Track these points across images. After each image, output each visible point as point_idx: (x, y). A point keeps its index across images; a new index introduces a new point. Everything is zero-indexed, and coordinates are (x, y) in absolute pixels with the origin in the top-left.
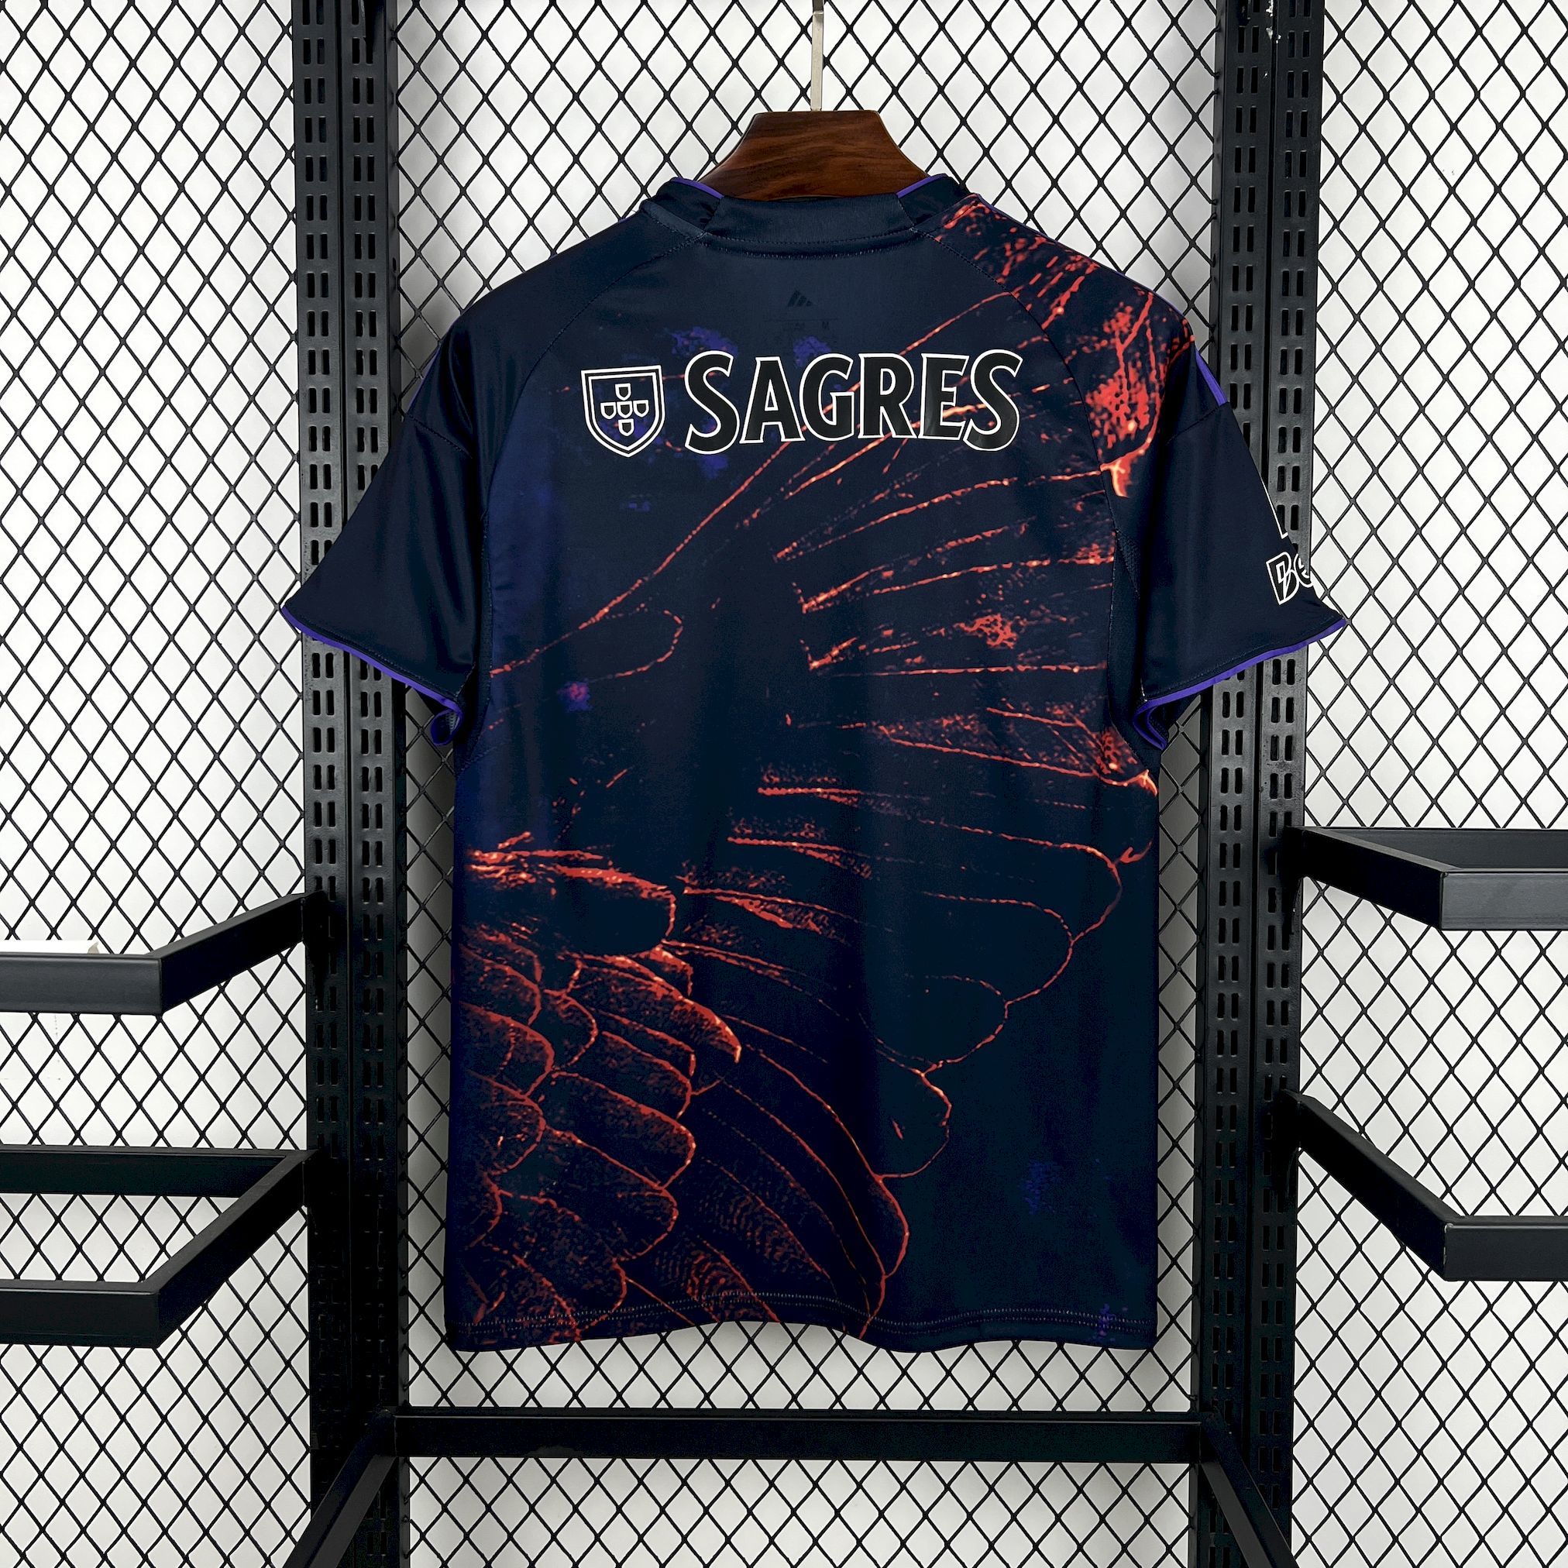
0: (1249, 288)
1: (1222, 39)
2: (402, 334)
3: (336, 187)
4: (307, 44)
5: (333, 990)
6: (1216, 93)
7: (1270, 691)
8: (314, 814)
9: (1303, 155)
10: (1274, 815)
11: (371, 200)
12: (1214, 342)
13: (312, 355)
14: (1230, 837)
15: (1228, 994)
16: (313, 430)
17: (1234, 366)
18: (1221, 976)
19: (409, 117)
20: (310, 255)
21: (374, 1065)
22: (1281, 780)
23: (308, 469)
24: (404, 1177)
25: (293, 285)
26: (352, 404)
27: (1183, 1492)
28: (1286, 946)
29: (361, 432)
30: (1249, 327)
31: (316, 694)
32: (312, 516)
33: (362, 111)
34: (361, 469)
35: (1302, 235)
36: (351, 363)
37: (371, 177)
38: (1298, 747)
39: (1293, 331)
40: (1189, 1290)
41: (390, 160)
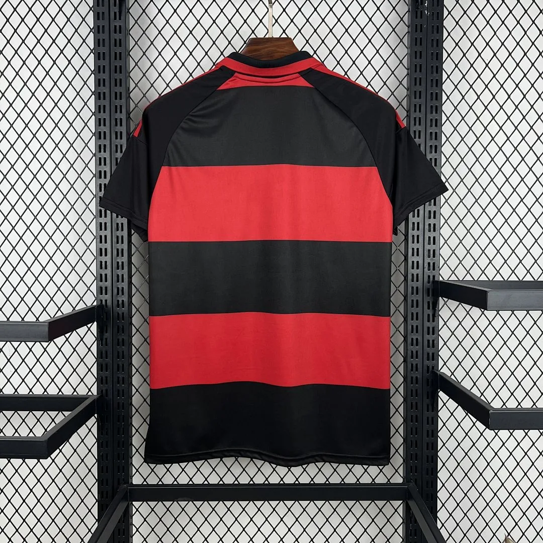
0: (420, 98)
1: (410, 13)
2: (131, 113)
4: (98, 13)
5: (106, 339)
6: (408, 32)
7: (427, 234)
8: (100, 278)
9: (437, 53)
10: (429, 276)
12: (408, 116)
14: (415, 284)
15: (415, 338)
16: (100, 145)
17: (415, 125)
18: (412, 332)
19: (133, 39)
20: (99, 86)
21: (121, 365)
22: (431, 264)
23: (98, 159)
24: (131, 404)
26: (114, 136)
27: (400, 510)
28: (433, 321)
29: (117, 146)
30: (420, 111)
31: (101, 236)
32: (99, 175)
34: (117, 159)
35: (437, 80)
36: (113, 122)
38: (437, 253)
39: (434, 112)
40: (402, 440)
41: (127, 53)
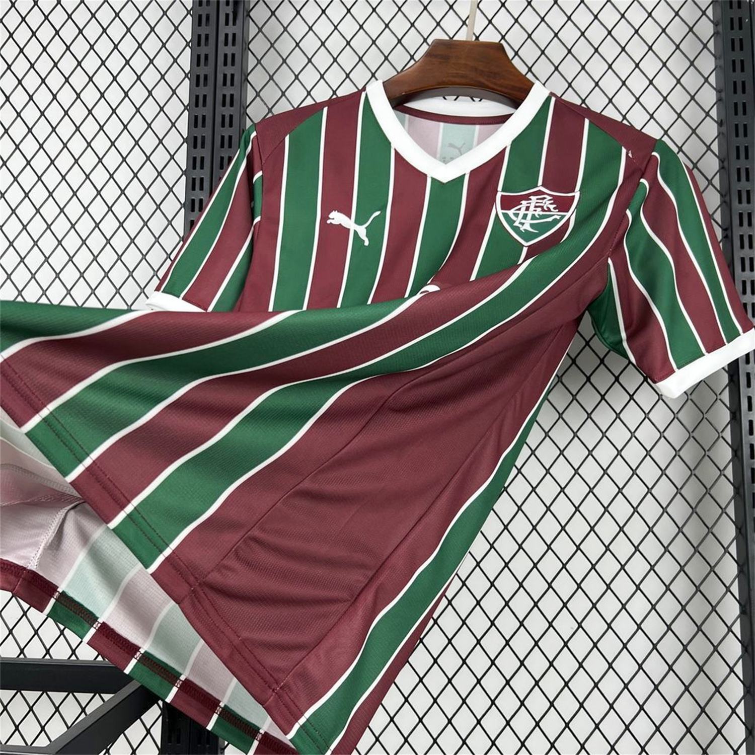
3: (212, 89)
11: (232, 96)
13: (194, 180)
25: (185, 145)
33: (229, 50)
37: (232, 84)
